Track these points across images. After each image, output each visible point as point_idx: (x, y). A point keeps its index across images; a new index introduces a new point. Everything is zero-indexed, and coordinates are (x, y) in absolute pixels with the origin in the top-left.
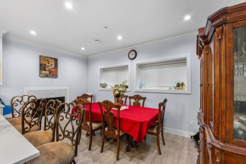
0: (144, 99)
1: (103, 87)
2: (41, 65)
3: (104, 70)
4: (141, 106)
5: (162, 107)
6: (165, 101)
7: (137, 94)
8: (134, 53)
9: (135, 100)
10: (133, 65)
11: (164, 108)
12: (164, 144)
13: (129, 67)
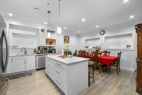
0: (109, 53)
1: (86, 48)
2: (64, 39)
3: (87, 40)
4: (108, 55)
5: (119, 55)
6: (121, 53)
7: (105, 50)
8: (103, 32)
9: (105, 53)
10: (102, 37)
11: (120, 56)
12: (120, 72)
13: (101, 38)
